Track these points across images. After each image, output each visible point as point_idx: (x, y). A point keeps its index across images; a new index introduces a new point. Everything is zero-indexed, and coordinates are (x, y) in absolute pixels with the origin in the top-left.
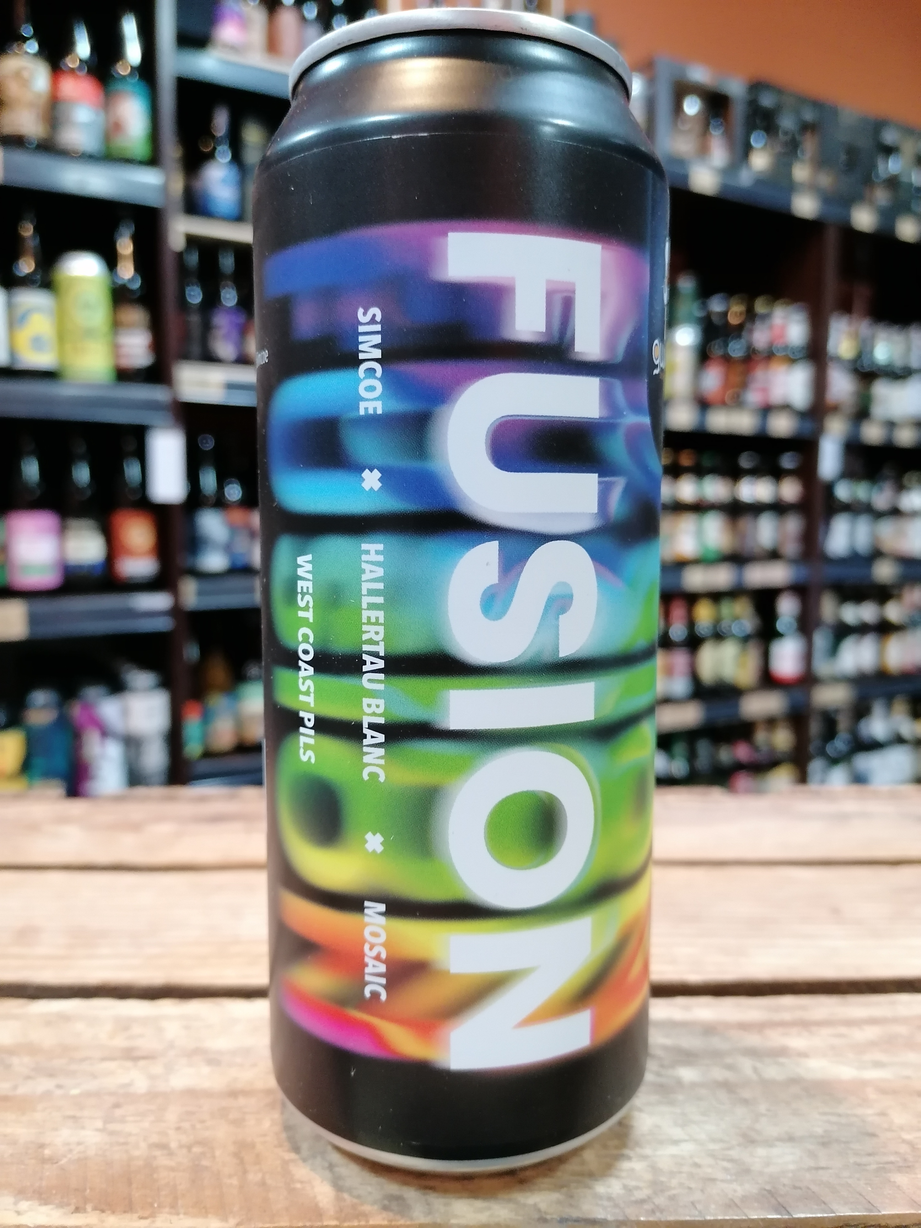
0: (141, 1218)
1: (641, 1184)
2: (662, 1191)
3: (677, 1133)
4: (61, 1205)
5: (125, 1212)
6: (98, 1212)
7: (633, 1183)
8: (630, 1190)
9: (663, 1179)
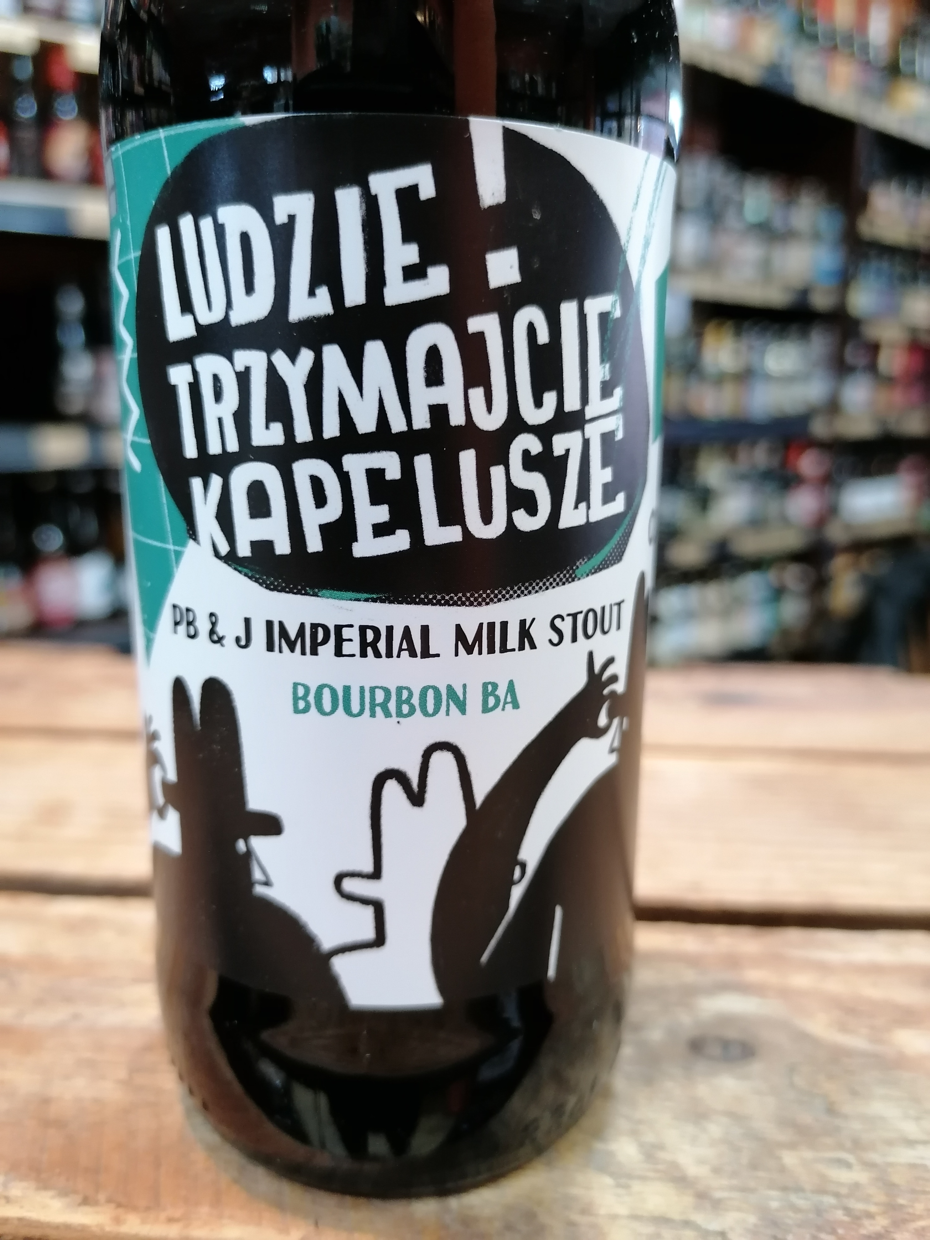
0: (171, 1220)
1: (873, 1209)
2: (905, 1221)
3: (911, 1129)
4: (63, 1193)
5: (148, 1209)
6: (112, 1206)
7: (859, 1206)
8: (858, 1218)
9: (901, 1201)
